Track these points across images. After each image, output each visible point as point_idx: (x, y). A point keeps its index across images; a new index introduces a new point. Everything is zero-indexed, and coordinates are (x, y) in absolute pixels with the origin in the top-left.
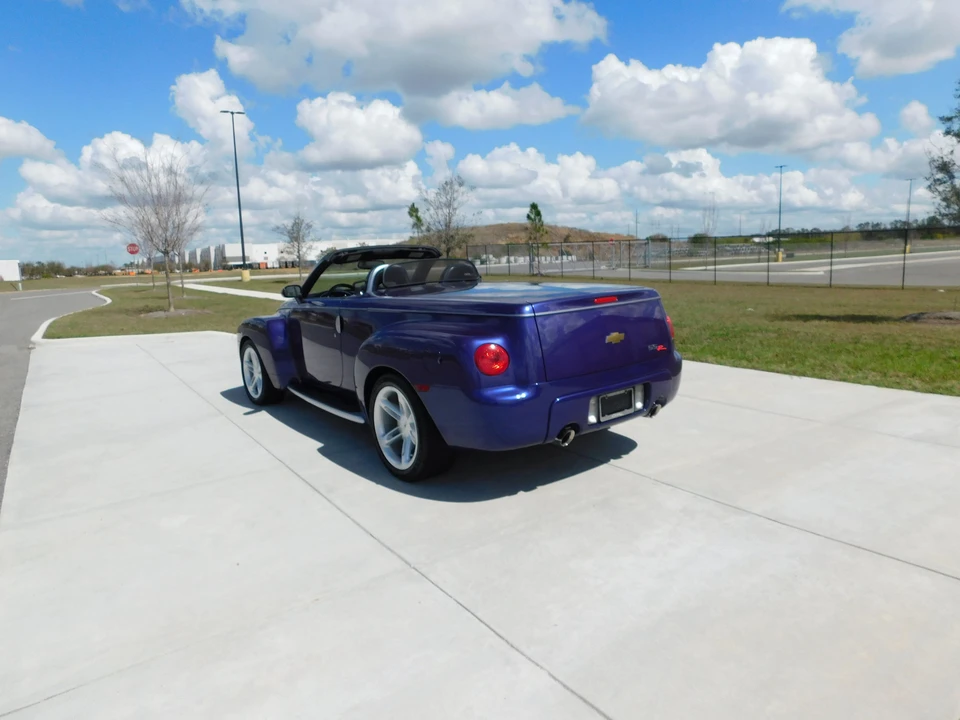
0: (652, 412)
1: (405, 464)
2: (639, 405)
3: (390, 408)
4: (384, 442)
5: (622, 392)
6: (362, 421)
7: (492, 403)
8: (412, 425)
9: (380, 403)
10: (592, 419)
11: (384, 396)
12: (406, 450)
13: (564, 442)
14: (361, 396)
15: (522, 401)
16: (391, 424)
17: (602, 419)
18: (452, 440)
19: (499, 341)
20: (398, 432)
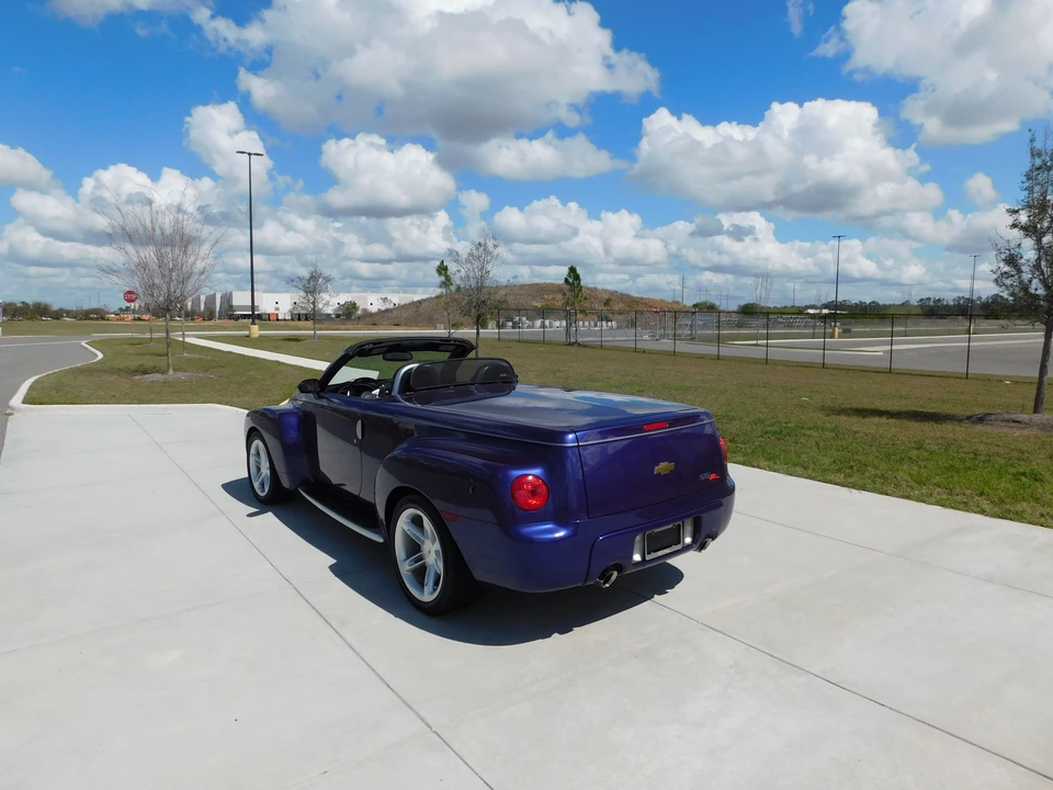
0: (702, 547)
1: (428, 595)
2: (688, 540)
3: (414, 532)
4: (405, 568)
5: (670, 526)
6: (381, 540)
7: (529, 541)
8: (437, 552)
9: (403, 524)
10: (637, 557)
11: (407, 518)
12: (429, 580)
13: (604, 583)
14: (381, 514)
15: (561, 539)
16: (414, 548)
17: (648, 557)
18: (479, 575)
19: (537, 471)
20: (421, 558)
